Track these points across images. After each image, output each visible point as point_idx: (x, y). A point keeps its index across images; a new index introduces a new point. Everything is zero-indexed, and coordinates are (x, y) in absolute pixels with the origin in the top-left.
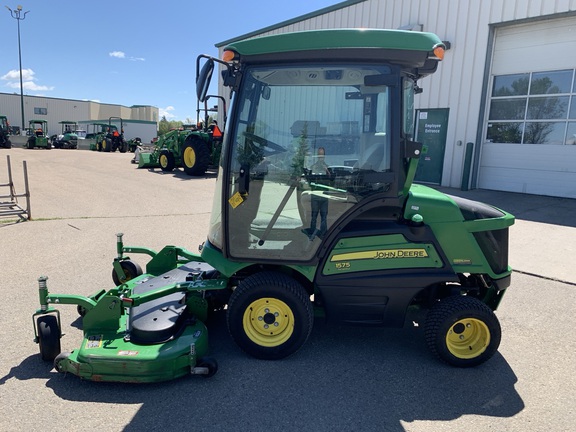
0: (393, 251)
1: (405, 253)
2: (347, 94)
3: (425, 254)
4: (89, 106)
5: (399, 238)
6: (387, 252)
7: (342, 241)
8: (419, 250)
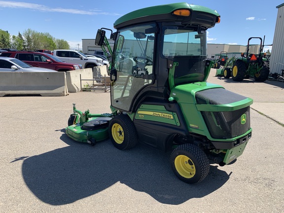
0: (159, 113)
1: (164, 115)
2: (195, 36)
3: (172, 118)
4: (224, 46)
5: (162, 107)
6: (157, 113)
7: (142, 105)
8: (170, 115)
